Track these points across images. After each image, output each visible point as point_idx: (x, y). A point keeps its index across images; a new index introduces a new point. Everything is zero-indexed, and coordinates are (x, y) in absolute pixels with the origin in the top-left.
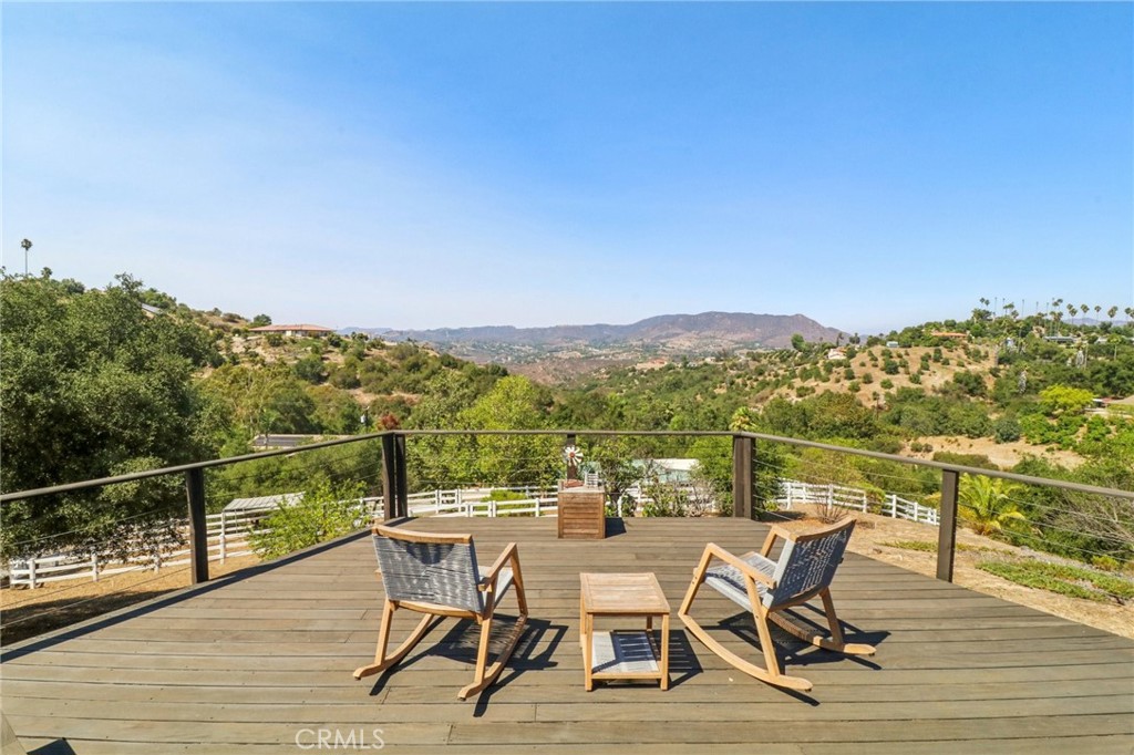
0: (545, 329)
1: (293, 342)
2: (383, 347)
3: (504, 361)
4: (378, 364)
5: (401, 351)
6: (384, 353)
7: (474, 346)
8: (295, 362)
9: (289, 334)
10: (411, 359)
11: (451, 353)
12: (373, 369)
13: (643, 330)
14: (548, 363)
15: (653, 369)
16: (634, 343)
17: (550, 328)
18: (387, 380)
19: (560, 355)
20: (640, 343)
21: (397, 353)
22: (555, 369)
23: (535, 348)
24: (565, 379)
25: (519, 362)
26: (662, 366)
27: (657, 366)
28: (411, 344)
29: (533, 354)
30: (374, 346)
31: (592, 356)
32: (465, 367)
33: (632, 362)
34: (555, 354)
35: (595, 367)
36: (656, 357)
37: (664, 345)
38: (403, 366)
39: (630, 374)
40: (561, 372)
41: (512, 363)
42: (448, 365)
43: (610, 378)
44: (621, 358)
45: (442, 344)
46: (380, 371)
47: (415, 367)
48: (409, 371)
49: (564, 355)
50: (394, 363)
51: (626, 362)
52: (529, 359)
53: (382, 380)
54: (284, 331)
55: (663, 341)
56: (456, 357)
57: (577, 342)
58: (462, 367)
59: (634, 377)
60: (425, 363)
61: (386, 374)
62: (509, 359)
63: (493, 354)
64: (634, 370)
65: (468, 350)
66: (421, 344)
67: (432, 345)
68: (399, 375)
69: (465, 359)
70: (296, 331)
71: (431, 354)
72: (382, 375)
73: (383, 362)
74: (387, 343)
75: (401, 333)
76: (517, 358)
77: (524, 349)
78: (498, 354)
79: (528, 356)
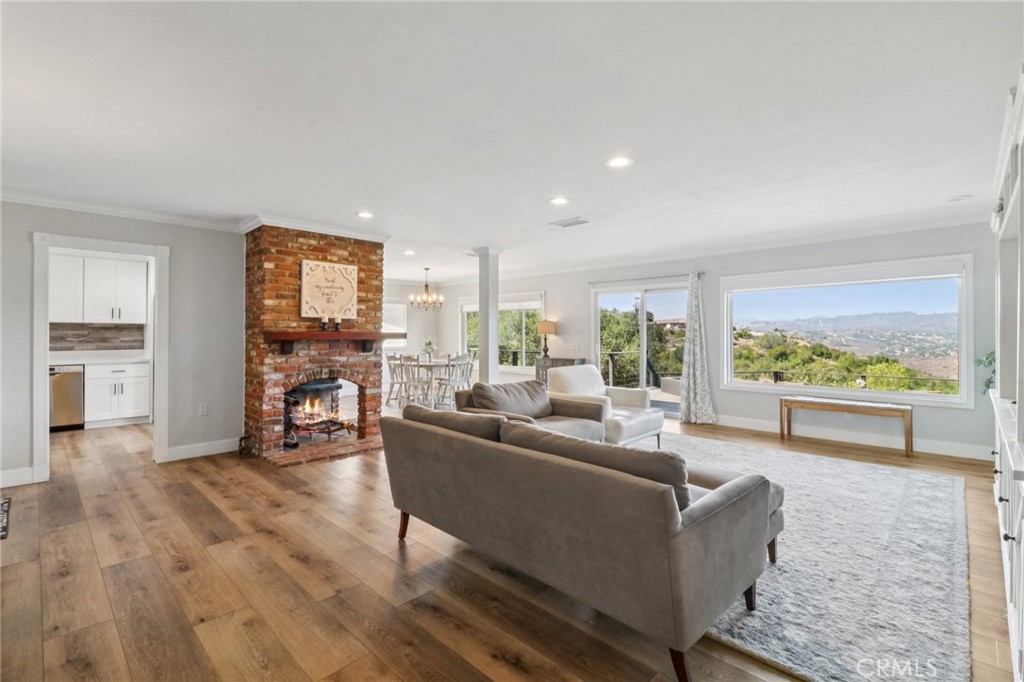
1: (672, 333)
2: (750, 336)
3: (898, 353)
4: (745, 352)
5: (768, 341)
6: (751, 342)
7: (856, 336)
8: (674, 349)
9: (668, 326)
10: (779, 349)
11: (825, 343)
12: (740, 356)
18: (754, 367)
21: (764, 343)
23: (948, 337)
25: (922, 354)
28: (778, 333)
29: (945, 346)
30: (741, 336)
32: (842, 358)
38: (770, 355)
41: (910, 355)
42: (822, 354)
45: (816, 334)
46: (748, 358)
47: (783, 356)
48: (777, 359)
50: (762, 351)
52: (937, 351)
53: (748, 367)
54: (665, 325)
56: (830, 347)
58: (837, 357)
60: (794, 352)
61: (753, 363)
62: (906, 350)
63: (882, 344)
65: (847, 340)
66: (789, 334)
67: (801, 334)
68: (765, 363)
69: (843, 349)
70: (674, 324)
71: (801, 343)
72: (748, 362)
73: (750, 351)
74: (754, 333)
75: (768, 323)
76: (918, 349)
77: (929, 339)
78: (889, 345)
79: (937, 347)
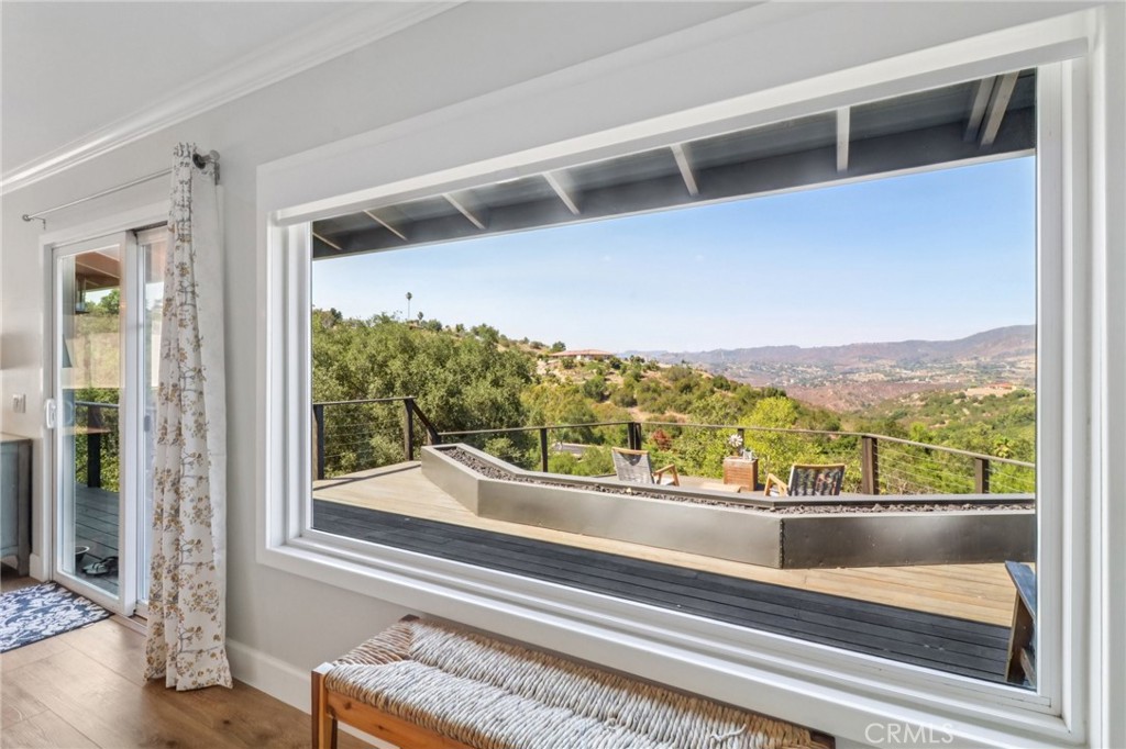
0: (837, 348)
1: (582, 365)
2: (658, 369)
3: (786, 384)
4: (653, 385)
5: (674, 373)
6: (658, 375)
7: (751, 367)
8: (584, 382)
9: (579, 358)
10: (683, 381)
11: (727, 375)
12: (648, 389)
13: (979, 346)
14: (839, 386)
15: (993, 396)
16: (964, 363)
17: (844, 347)
18: (661, 400)
19: (856, 377)
20: (974, 362)
21: (671, 375)
22: (850, 394)
23: (824, 369)
24: (863, 405)
25: (804, 385)
26: (1006, 392)
27: (1000, 392)
28: (685, 366)
29: (821, 376)
30: (649, 368)
31: (901, 379)
32: (739, 390)
33: (960, 385)
34: (850, 377)
35: (904, 392)
36: (999, 380)
37: (1013, 364)
38: (676, 387)
39: (957, 402)
40: (857, 396)
41: (795, 385)
42: (721, 387)
43: (927, 405)
44: (943, 381)
45: (718, 365)
46: (655, 391)
47: (687, 388)
48: (682, 392)
49: (862, 377)
50: (668, 384)
51: (950, 387)
52: (816, 382)
53: (655, 400)
54: (575, 356)
55: (1010, 360)
56: (729, 379)
57: (879, 362)
58: (735, 389)
59: (963, 405)
60: (697, 384)
61: (660, 395)
62: (792, 381)
63: (773, 376)
64: (963, 396)
65: (744, 372)
66: (694, 366)
67: (705, 366)
68: (671, 395)
69: (740, 381)
70: (585, 356)
71: (705, 375)
72: (656, 395)
73: (658, 383)
74: (661, 365)
75: (676, 355)
76: (801, 380)
77: (809, 370)
78: (779, 376)
79: (815, 378)
